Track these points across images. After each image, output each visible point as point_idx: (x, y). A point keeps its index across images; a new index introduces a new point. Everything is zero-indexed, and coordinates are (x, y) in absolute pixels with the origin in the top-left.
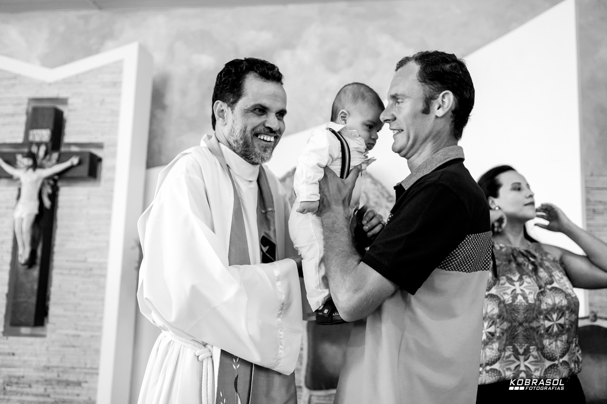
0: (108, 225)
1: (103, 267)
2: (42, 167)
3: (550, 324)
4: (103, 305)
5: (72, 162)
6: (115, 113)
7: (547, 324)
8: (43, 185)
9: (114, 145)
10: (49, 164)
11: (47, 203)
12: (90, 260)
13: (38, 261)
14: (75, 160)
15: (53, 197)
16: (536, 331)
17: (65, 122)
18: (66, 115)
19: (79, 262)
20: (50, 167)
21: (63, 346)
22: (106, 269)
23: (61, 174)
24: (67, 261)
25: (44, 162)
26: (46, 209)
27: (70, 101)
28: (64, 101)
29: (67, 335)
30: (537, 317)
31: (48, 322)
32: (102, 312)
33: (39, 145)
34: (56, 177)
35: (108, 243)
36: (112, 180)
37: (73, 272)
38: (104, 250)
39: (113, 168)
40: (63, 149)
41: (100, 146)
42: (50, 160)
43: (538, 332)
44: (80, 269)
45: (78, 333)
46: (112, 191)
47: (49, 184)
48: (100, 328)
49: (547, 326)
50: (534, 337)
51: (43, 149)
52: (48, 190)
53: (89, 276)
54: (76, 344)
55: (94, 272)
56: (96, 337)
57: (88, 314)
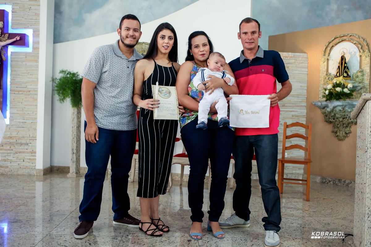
0: (37, 70)
1: (36, 90)
4: (37, 108)
5: (16, 39)
6: (38, 15)
8: (1, 50)
12: (28, 87)
14: (18, 38)
19: (23, 88)
20: (5, 41)
21: (17, 127)
22: (37, 91)
29: (19, 122)
32: (37, 111)
35: (37, 79)
37: (20, 93)
38: (36, 82)
39: (38, 43)
42: (4, 37)
44: (24, 91)
45: (25, 121)
46: (38, 54)
48: (36, 119)
53: (29, 95)
54: (24, 126)
55: (31, 92)
56: (34, 122)
57: (30, 112)
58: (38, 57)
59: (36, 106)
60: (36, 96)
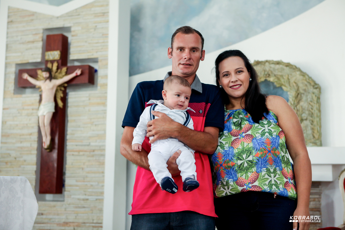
0: (105, 118)
1: (102, 149)
2: (55, 78)
3: (241, 162)
4: (103, 176)
5: (77, 73)
6: (106, 36)
7: (239, 162)
8: (57, 91)
9: (106, 59)
10: (60, 75)
11: (60, 104)
12: (92, 144)
13: (56, 146)
14: (78, 72)
15: (64, 100)
16: (232, 168)
17: (70, 44)
18: (70, 39)
19: (85, 145)
20: (61, 78)
21: (76, 207)
22: (104, 150)
23: (69, 82)
24: (77, 145)
25: (57, 74)
26: (60, 108)
27: (72, 29)
28: (68, 29)
29: (79, 199)
30: (232, 159)
31: (65, 191)
32: (103, 182)
33: (52, 62)
34: (66, 85)
35: (105, 130)
36: (105, 85)
37: (81, 153)
38: (102, 136)
39: (106, 76)
40: (69, 65)
41: (95, 61)
42: (60, 73)
43: (233, 169)
44: (86, 151)
45: (87, 197)
46: (106, 93)
47: (61, 90)
48: (102, 193)
49: (239, 164)
50: (231, 173)
51: (55, 65)
52: (60, 95)
53: (93, 156)
54: (85, 206)
55: (96, 153)
56: (99, 199)
57: (93, 184)
58: (106, 98)
59: (103, 173)
60: (102, 158)
